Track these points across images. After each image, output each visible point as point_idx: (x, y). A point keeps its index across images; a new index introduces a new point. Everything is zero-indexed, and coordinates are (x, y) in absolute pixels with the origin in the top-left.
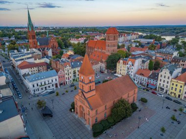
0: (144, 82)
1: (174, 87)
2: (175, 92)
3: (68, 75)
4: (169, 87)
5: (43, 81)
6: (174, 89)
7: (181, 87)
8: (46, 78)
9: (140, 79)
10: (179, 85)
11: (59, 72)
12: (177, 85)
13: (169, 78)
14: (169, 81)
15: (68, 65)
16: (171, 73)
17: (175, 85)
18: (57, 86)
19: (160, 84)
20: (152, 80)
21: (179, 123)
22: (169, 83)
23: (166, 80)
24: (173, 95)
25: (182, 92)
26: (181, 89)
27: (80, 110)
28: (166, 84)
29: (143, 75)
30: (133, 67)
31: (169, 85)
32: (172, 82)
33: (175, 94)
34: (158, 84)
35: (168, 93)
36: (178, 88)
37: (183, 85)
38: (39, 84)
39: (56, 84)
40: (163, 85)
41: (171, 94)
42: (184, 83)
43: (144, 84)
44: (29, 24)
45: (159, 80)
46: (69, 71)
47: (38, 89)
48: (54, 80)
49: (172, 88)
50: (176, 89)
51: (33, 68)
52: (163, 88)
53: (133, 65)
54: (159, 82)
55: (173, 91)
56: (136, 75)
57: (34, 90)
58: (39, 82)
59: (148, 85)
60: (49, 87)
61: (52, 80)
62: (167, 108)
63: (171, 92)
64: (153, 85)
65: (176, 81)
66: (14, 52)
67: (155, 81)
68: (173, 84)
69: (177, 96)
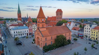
0: (77, 34)
1: (93, 34)
2: (94, 37)
3: (34, 29)
4: (90, 35)
5: (20, 31)
6: (93, 35)
7: (97, 33)
8: (22, 29)
9: (74, 32)
10: (96, 32)
11: (29, 27)
12: (94, 33)
13: (89, 29)
14: (90, 30)
15: (34, 24)
16: (91, 26)
17: (93, 33)
18: (27, 35)
19: (85, 33)
20: (81, 32)
21: (96, 49)
22: (90, 32)
23: (88, 30)
24: (93, 38)
25: (98, 36)
26: (97, 34)
27: (37, 40)
28: (88, 33)
29: (75, 30)
30: (70, 26)
31: (90, 33)
32: (92, 31)
33: (94, 38)
34: (84, 34)
35: (90, 38)
36: (96, 34)
37: (98, 32)
38: (18, 32)
39: (27, 34)
40: (87, 33)
41: (92, 38)
42: (98, 30)
43: (76, 35)
44: (19, 10)
45: (84, 31)
46: (35, 27)
47: (17, 35)
48: (26, 31)
49: (92, 34)
50: (94, 35)
51: (16, 26)
52: (87, 35)
53: (70, 25)
54: (84, 32)
55: (93, 36)
56: (72, 30)
57: (15, 35)
58: (18, 31)
59: (78, 35)
60: (23, 34)
61: (25, 31)
62: (89, 43)
63: (92, 37)
64: (81, 34)
65: (94, 30)
66: (8, 21)
67: (82, 32)
68: (92, 32)
69: (95, 39)
